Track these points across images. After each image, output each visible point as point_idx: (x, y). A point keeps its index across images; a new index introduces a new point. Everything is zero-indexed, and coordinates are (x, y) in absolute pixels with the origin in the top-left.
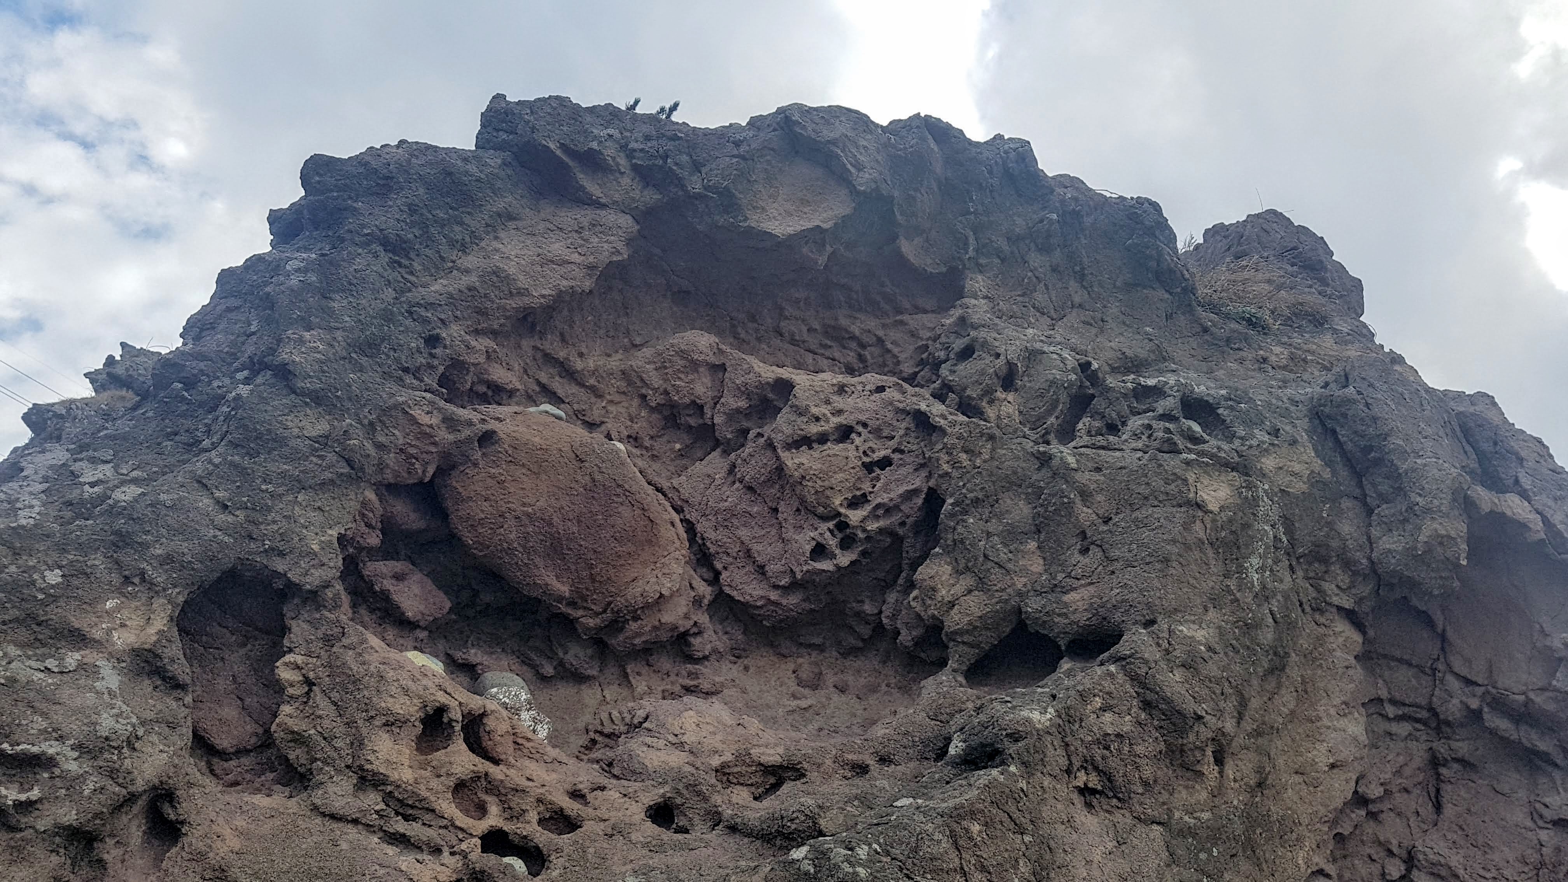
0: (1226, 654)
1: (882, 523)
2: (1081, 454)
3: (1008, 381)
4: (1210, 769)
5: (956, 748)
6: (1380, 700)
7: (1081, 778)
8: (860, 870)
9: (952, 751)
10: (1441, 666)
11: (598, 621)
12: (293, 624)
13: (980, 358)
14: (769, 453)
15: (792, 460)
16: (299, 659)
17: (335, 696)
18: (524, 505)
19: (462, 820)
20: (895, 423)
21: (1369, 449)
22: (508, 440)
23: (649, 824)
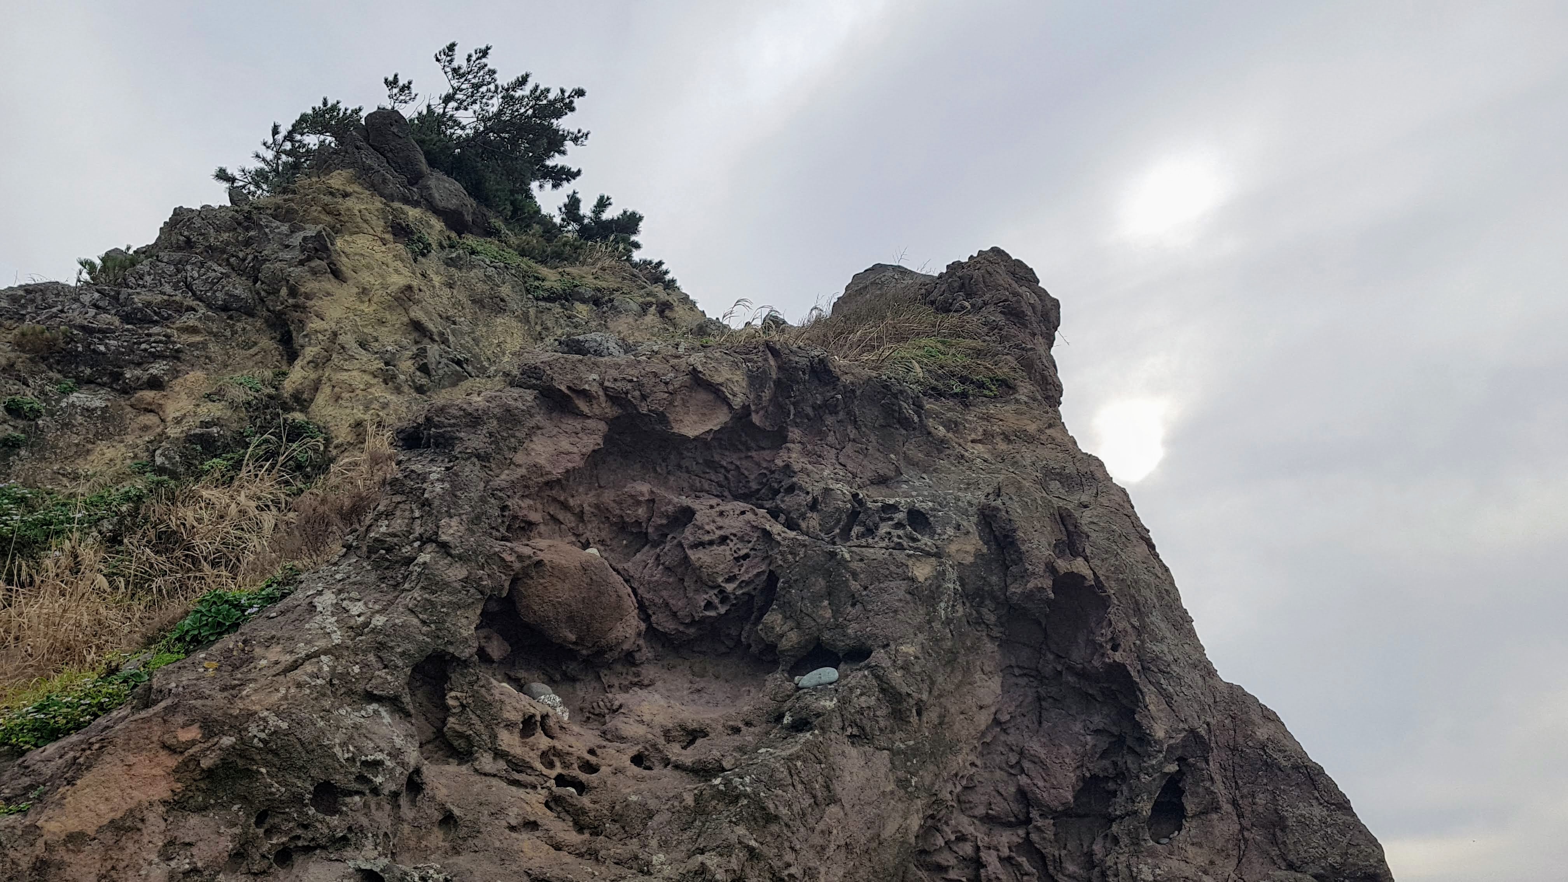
0: (925, 658)
1: (744, 590)
2: (852, 552)
3: (814, 506)
4: (914, 719)
5: (787, 720)
6: (1011, 666)
7: (849, 731)
8: (748, 789)
9: (785, 721)
10: (1044, 647)
11: (589, 652)
12: (452, 675)
13: (798, 495)
14: (679, 549)
15: (694, 555)
16: (459, 694)
17: (478, 712)
18: (557, 597)
19: (546, 771)
20: (751, 533)
21: (1006, 536)
22: (548, 564)
23: (633, 766)
